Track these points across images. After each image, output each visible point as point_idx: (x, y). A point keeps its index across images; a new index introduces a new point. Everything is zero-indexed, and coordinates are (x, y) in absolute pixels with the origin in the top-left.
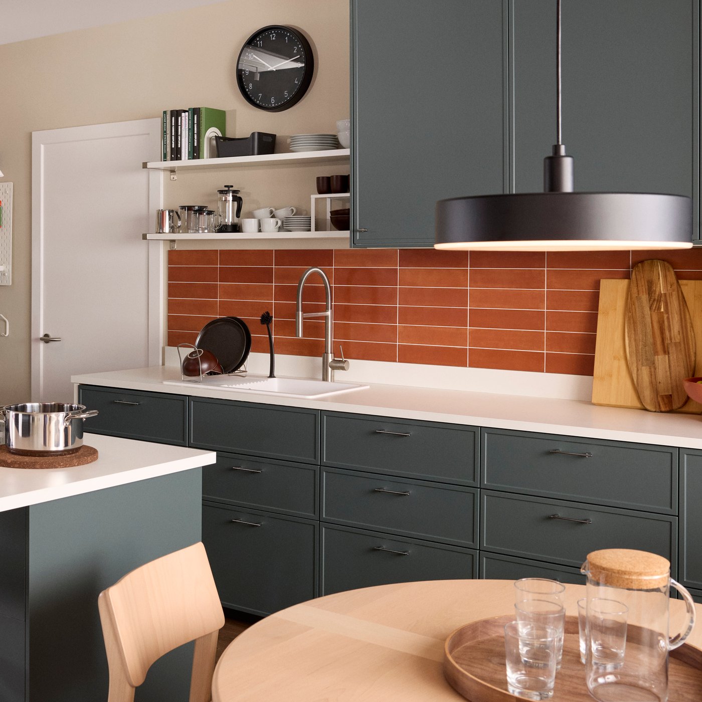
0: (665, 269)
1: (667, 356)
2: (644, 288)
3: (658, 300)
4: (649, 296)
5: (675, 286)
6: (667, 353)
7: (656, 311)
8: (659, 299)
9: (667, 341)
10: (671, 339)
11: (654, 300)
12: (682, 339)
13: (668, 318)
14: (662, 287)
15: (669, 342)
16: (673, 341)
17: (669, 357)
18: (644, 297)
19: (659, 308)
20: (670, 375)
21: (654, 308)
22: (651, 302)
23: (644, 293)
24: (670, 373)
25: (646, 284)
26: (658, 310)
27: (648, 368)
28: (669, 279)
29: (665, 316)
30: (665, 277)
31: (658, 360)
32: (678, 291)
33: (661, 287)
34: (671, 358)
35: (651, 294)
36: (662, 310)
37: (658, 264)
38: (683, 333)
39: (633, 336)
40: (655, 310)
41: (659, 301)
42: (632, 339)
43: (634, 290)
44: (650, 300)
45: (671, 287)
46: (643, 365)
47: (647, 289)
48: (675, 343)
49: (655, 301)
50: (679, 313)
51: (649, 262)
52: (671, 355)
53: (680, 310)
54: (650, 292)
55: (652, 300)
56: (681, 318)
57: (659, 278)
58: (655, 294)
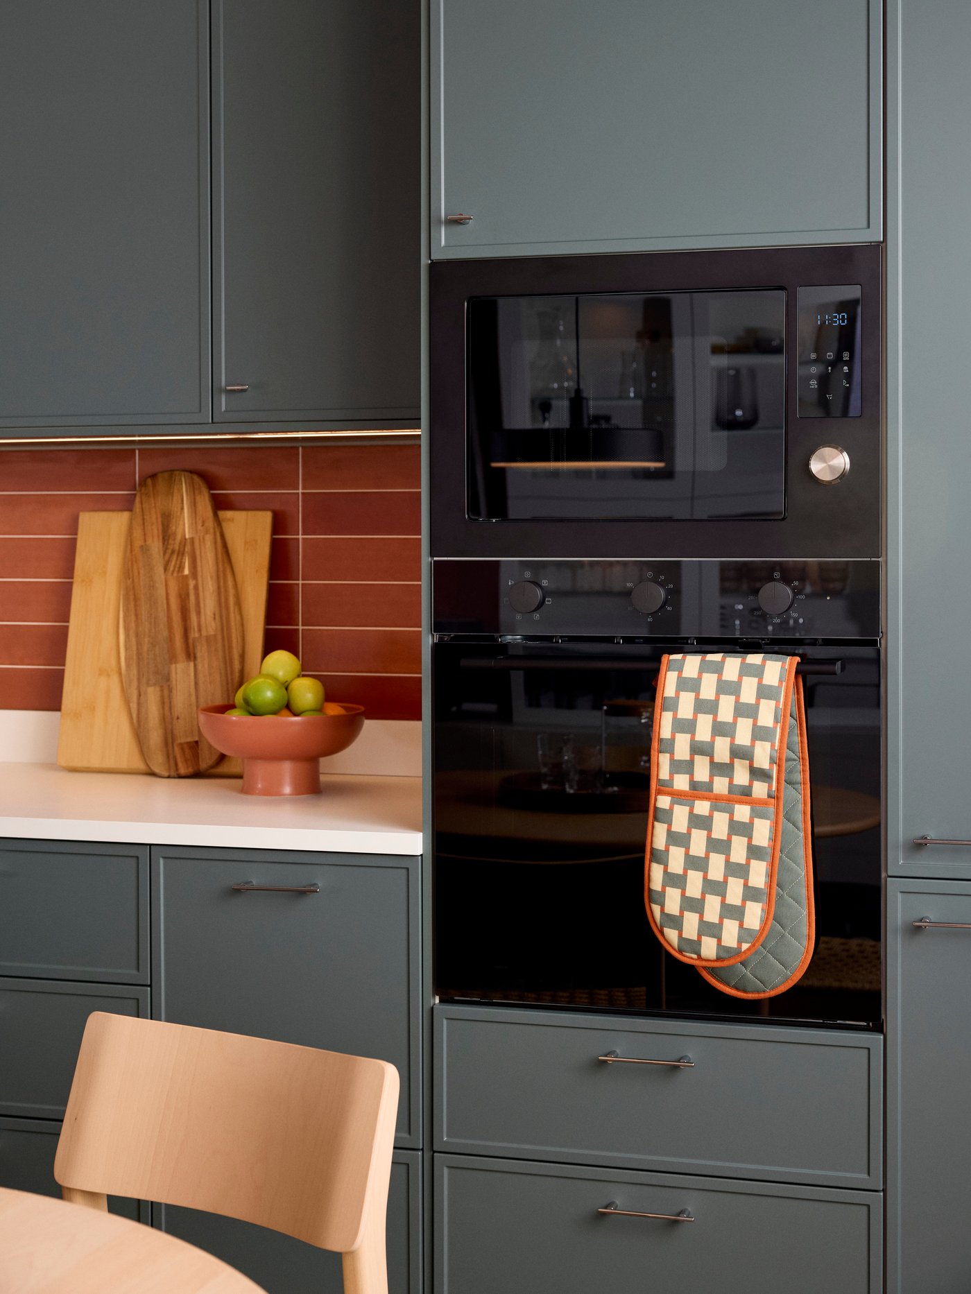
0: (193, 490)
1: (192, 664)
2: (155, 530)
3: (179, 551)
4: (163, 544)
5: (210, 523)
6: (192, 659)
7: (175, 575)
8: (182, 549)
9: (194, 634)
10: (200, 630)
11: (173, 552)
12: (219, 628)
13: (196, 587)
14: (187, 526)
15: (197, 635)
16: (204, 633)
17: (195, 666)
18: (156, 546)
19: (181, 568)
20: (197, 701)
21: (172, 568)
22: (168, 555)
23: (156, 539)
24: (197, 698)
25: (160, 520)
26: (179, 571)
27: (158, 689)
28: (200, 507)
29: (192, 583)
30: (194, 505)
31: (176, 673)
32: (215, 535)
33: (185, 526)
34: (200, 667)
35: (168, 540)
36: (186, 572)
37: (181, 479)
38: (221, 617)
39: (133, 625)
40: (173, 571)
41: (181, 554)
42: (132, 632)
43: (138, 533)
44: (165, 553)
45: (203, 525)
46: (148, 685)
47: (160, 531)
48: (208, 638)
49: (174, 550)
50: (215, 577)
51: (166, 475)
52: (199, 660)
53: (218, 571)
54: (166, 536)
55: (169, 551)
56: (219, 588)
57: (182, 508)
58: (174, 540)
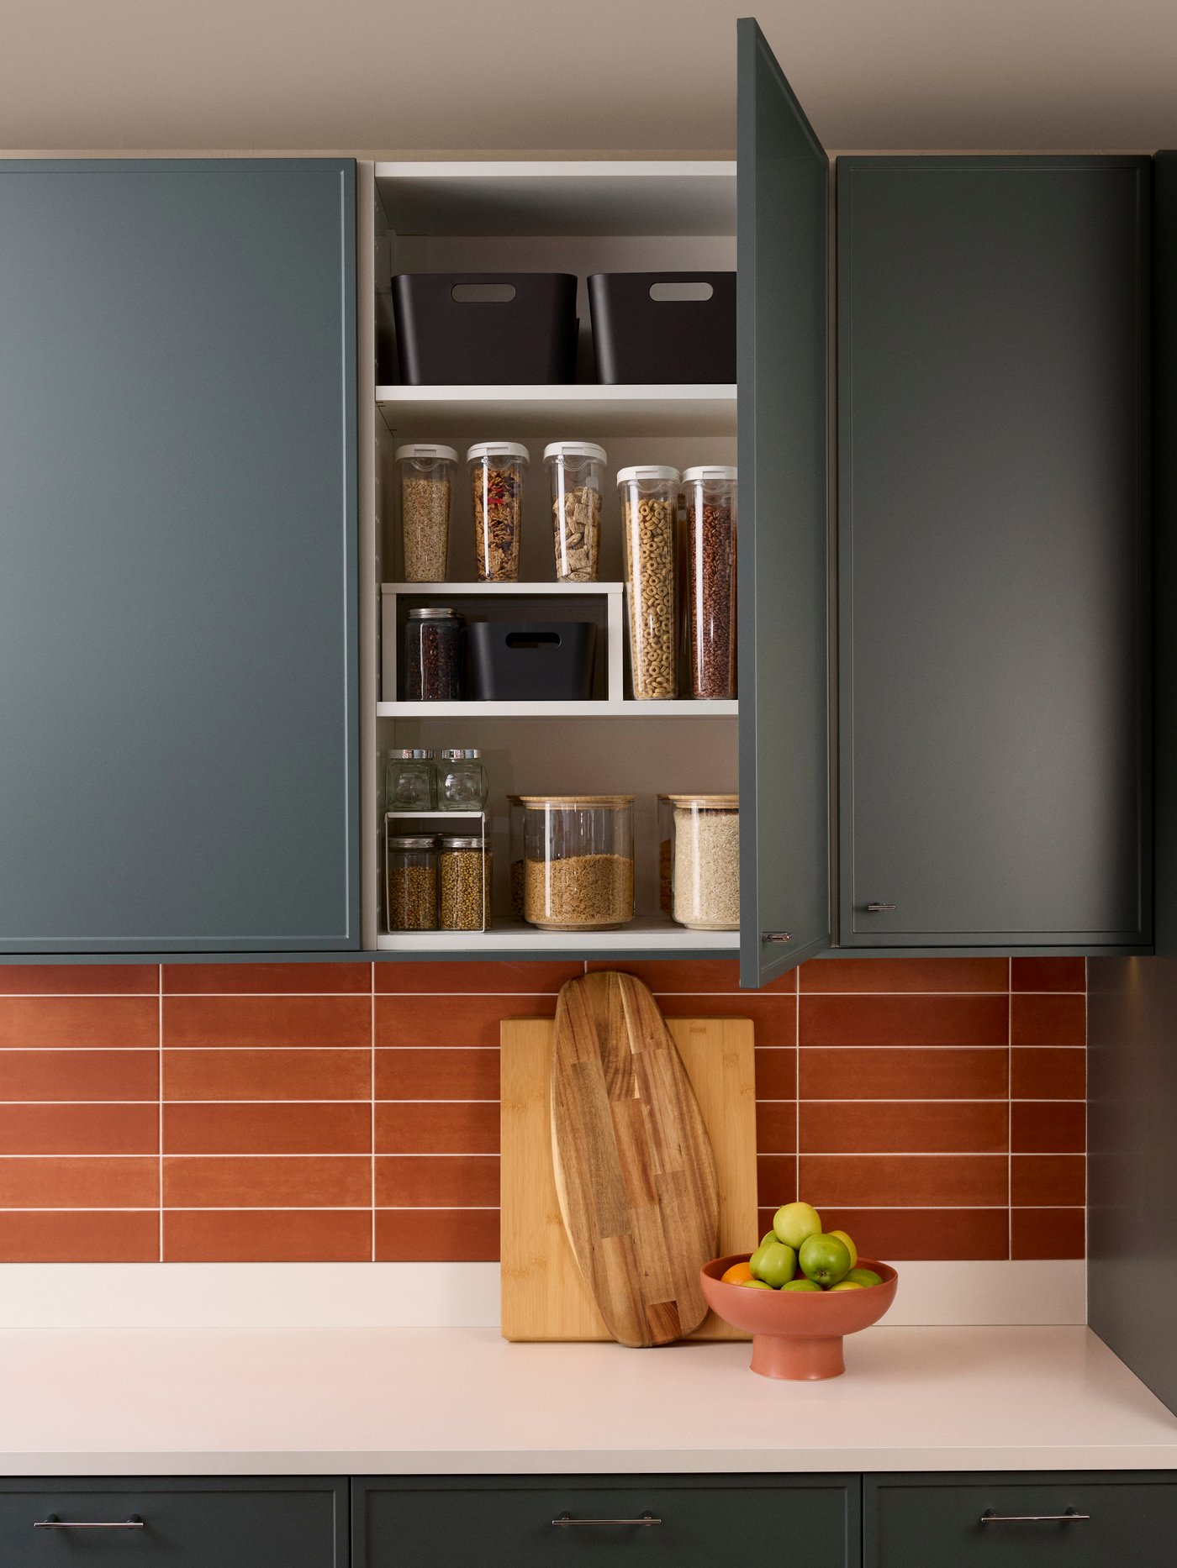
0: (631, 989)
1: (657, 1208)
2: (590, 1043)
3: (624, 1070)
4: (603, 1061)
5: (661, 1035)
6: (657, 1200)
7: (623, 1098)
8: (628, 1068)
9: (655, 1170)
10: (663, 1166)
11: (617, 1070)
12: (687, 1164)
13: (652, 1114)
14: (631, 1039)
15: (659, 1172)
16: (668, 1169)
17: (661, 1209)
18: (594, 1064)
19: (629, 1091)
20: (669, 1253)
21: (617, 1091)
22: (610, 1076)
23: (592, 1055)
24: (669, 1249)
25: (595, 1032)
26: (626, 1095)
27: (616, 1239)
28: (646, 1016)
29: (645, 1110)
30: (637, 1012)
31: (638, 1220)
32: (669, 1048)
33: (628, 1038)
34: (667, 1211)
35: (609, 1056)
36: (637, 1095)
37: (617, 981)
38: (688, 1147)
39: (574, 1161)
40: (620, 1095)
41: (628, 1073)
42: (574, 1171)
43: (568, 1050)
44: (606, 1073)
45: (652, 1038)
46: (603, 1236)
47: (597, 1043)
48: (674, 1175)
49: (618, 1072)
50: (674, 1102)
51: (597, 976)
52: (665, 1200)
53: (677, 1094)
54: (606, 1052)
55: (612, 1071)
56: (681, 1114)
57: (623, 1017)
58: (617, 1056)
